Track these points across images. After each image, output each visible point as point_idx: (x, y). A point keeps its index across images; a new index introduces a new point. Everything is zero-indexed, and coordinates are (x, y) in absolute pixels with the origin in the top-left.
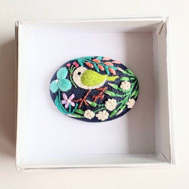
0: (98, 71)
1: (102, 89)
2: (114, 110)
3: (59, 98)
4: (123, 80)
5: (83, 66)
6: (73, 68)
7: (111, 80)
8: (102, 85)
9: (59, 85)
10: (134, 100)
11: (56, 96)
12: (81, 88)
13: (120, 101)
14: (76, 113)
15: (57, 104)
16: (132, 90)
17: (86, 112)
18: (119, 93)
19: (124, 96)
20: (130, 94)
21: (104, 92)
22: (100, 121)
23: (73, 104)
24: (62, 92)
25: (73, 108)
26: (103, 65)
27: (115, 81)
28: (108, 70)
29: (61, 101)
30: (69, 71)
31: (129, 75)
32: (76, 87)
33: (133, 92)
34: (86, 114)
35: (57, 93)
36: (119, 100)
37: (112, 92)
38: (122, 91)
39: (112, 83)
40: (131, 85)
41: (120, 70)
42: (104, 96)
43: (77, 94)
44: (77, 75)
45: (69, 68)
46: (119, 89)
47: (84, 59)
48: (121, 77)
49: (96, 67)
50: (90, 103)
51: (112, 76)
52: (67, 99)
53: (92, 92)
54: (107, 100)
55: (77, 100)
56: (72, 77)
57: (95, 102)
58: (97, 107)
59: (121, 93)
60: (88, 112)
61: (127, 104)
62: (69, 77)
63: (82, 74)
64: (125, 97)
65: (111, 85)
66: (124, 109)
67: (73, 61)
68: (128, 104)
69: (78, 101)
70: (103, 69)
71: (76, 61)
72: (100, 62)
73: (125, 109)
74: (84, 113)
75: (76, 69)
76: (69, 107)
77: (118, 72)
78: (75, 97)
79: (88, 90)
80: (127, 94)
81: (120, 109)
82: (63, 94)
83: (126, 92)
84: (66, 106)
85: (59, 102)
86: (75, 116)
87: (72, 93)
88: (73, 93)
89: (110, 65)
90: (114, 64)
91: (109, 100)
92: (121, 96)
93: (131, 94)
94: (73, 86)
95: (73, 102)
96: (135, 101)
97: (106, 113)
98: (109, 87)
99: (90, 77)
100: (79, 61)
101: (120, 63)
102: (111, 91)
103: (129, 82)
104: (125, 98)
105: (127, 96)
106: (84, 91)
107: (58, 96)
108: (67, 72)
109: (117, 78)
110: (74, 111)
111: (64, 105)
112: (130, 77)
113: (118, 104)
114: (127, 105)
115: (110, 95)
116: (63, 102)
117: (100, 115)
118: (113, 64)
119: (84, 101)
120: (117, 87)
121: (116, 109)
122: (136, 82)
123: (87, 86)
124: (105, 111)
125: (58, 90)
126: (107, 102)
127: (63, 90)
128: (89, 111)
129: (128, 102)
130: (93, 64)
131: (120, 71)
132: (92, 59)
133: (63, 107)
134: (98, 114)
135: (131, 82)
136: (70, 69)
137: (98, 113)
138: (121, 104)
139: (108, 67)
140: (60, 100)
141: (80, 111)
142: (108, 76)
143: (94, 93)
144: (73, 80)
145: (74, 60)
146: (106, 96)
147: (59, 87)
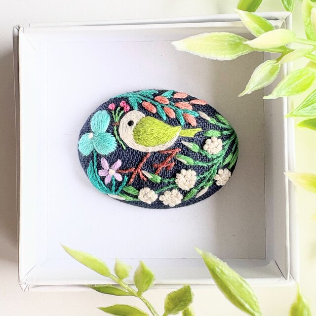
0: (165, 118)
1: (170, 152)
2: (192, 188)
3: (93, 165)
4: (209, 136)
5: (137, 109)
6: (119, 112)
7: (187, 136)
8: (172, 144)
9: (94, 144)
10: (228, 171)
11: (89, 162)
12: (134, 150)
13: (203, 173)
14: (124, 193)
15: (91, 176)
16: (224, 154)
17: (142, 191)
18: (202, 159)
19: (210, 164)
20: (221, 161)
21: (174, 157)
22: (167, 207)
23: (119, 178)
24: (98, 156)
25: (119, 184)
26: (174, 108)
27: (194, 137)
28: (182, 117)
29: (98, 171)
30: (112, 117)
31: (220, 126)
32: (125, 148)
33: (227, 156)
34: (142, 196)
35: (91, 157)
36: (201, 171)
37: (188, 158)
38: (206, 156)
39: (189, 141)
40: (224, 144)
41: (204, 118)
42: (174, 163)
43: (127, 159)
44: (126, 127)
45: (113, 112)
46: (202, 152)
47: (140, 96)
48: (205, 129)
49: (160, 111)
50: (150, 176)
51: (189, 128)
52: (108, 168)
53: (153, 156)
54: (179, 172)
55: (126, 170)
56: (117, 130)
57: (158, 175)
58: (161, 183)
59: (205, 159)
60: (146, 193)
61: (215, 179)
62: (113, 129)
63: (135, 124)
64: (213, 165)
65: (186, 144)
66: (209, 188)
67: (119, 98)
68: (217, 177)
69: (127, 172)
70: (173, 116)
71: (126, 99)
72: (168, 102)
73: (212, 188)
74: (139, 193)
75: (124, 114)
76: (111, 182)
77: (200, 121)
78: (122, 165)
79: (146, 153)
80: (215, 161)
81: (202, 188)
82: (101, 160)
83: (214, 157)
84: (107, 181)
85: (95, 172)
86: (123, 199)
87: (118, 157)
88: (120, 158)
89: (185, 108)
90: (194, 105)
91: (183, 171)
92: (205, 165)
93: (224, 161)
94: (119, 146)
95: (119, 173)
96: (230, 174)
97: (177, 194)
98: (183, 148)
99: (149, 131)
100: (130, 99)
101: (205, 104)
102: (187, 155)
103: (220, 140)
104: (213, 169)
105: (216, 164)
106: (139, 155)
107: (93, 162)
108: (109, 120)
109: (199, 133)
110: (120, 188)
111: (103, 179)
112: (222, 130)
113: (199, 178)
114: (216, 181)
115: (185, 162)
116: (102, 173)
117: (167, 197)
118: (191, 107)
119: (138, 172)
120: (198, 147)
121: (196, 186)
122: (232, 138)
123: (145, 147)
124: (175, 191)
125: (92, 152)
126: (180, 175)
127: (102, 152)
128: (148, 189)
129: (217, 175)
130: (155, 106)
131: (204, 120)
132: (155, 95)
133: (102, 182)
134: (163, 196)
135: (223, 138)
136: (115, 114)
137: (163, 194)
138: (204, 177)
139: (183, 112)
140: (96, 170)
141: (131, 190)
142: (182, 129)
143: (156, 158)
144: (119, 135)
145: (122, 96)
146: (178, 164)
147: (95, 147)
